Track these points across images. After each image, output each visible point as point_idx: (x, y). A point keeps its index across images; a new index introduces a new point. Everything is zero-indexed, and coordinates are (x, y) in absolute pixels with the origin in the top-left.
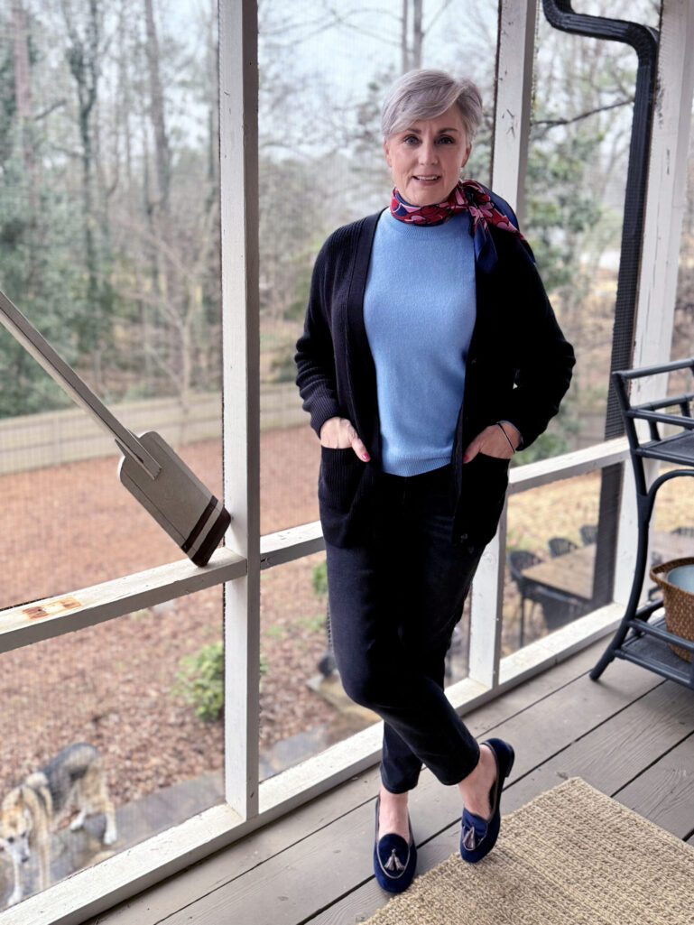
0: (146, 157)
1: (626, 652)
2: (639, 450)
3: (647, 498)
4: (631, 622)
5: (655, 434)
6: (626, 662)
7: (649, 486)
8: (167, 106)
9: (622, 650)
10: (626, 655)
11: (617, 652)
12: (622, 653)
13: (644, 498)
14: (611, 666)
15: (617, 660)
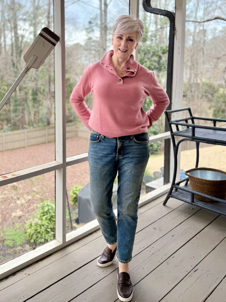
0: (12, 45)
1: (173, 195)
2: (173, 134)
3: (176, 148)
4: (174, 186)
5: (178, 129)
6: (173, 198)
7: (176, 144)
8: (19, 27)
9: (172, 195)
10: (173, 196)
11: (170, 195)
12: (172, 196)
13: (175, 147)
14: (169, 200)
15: (170, 198)
